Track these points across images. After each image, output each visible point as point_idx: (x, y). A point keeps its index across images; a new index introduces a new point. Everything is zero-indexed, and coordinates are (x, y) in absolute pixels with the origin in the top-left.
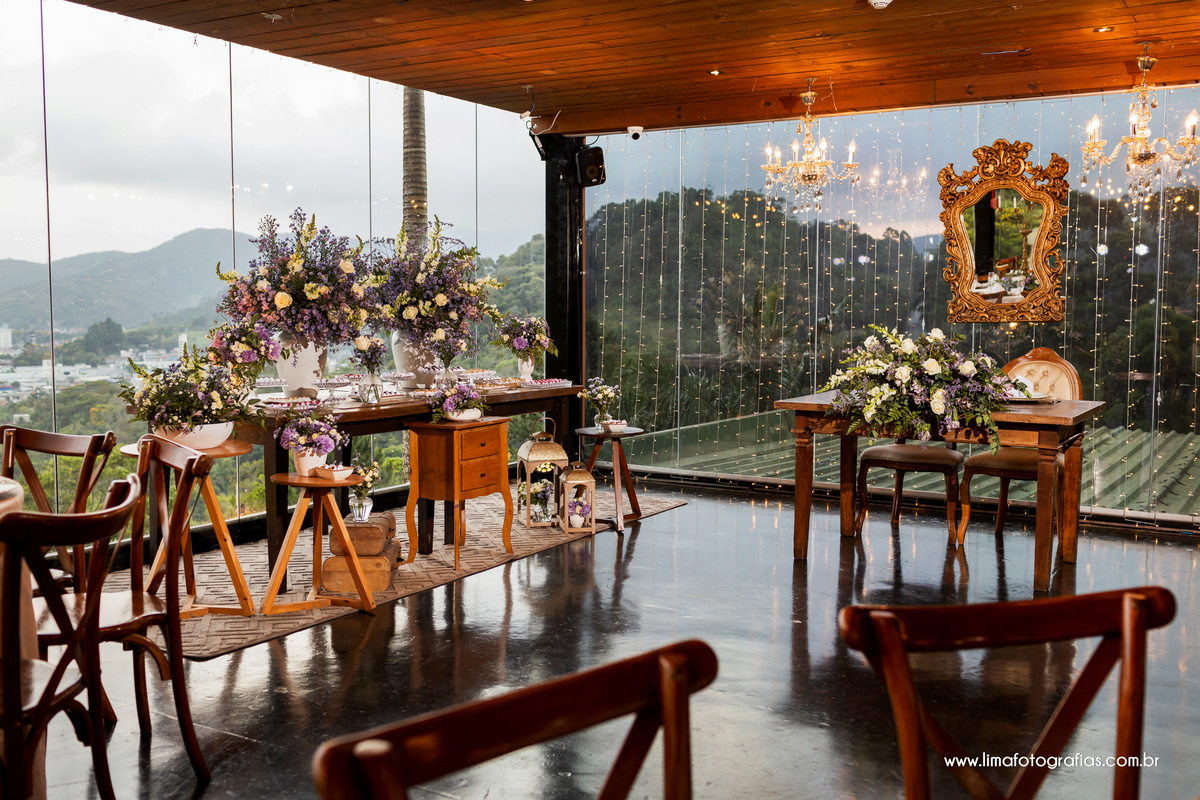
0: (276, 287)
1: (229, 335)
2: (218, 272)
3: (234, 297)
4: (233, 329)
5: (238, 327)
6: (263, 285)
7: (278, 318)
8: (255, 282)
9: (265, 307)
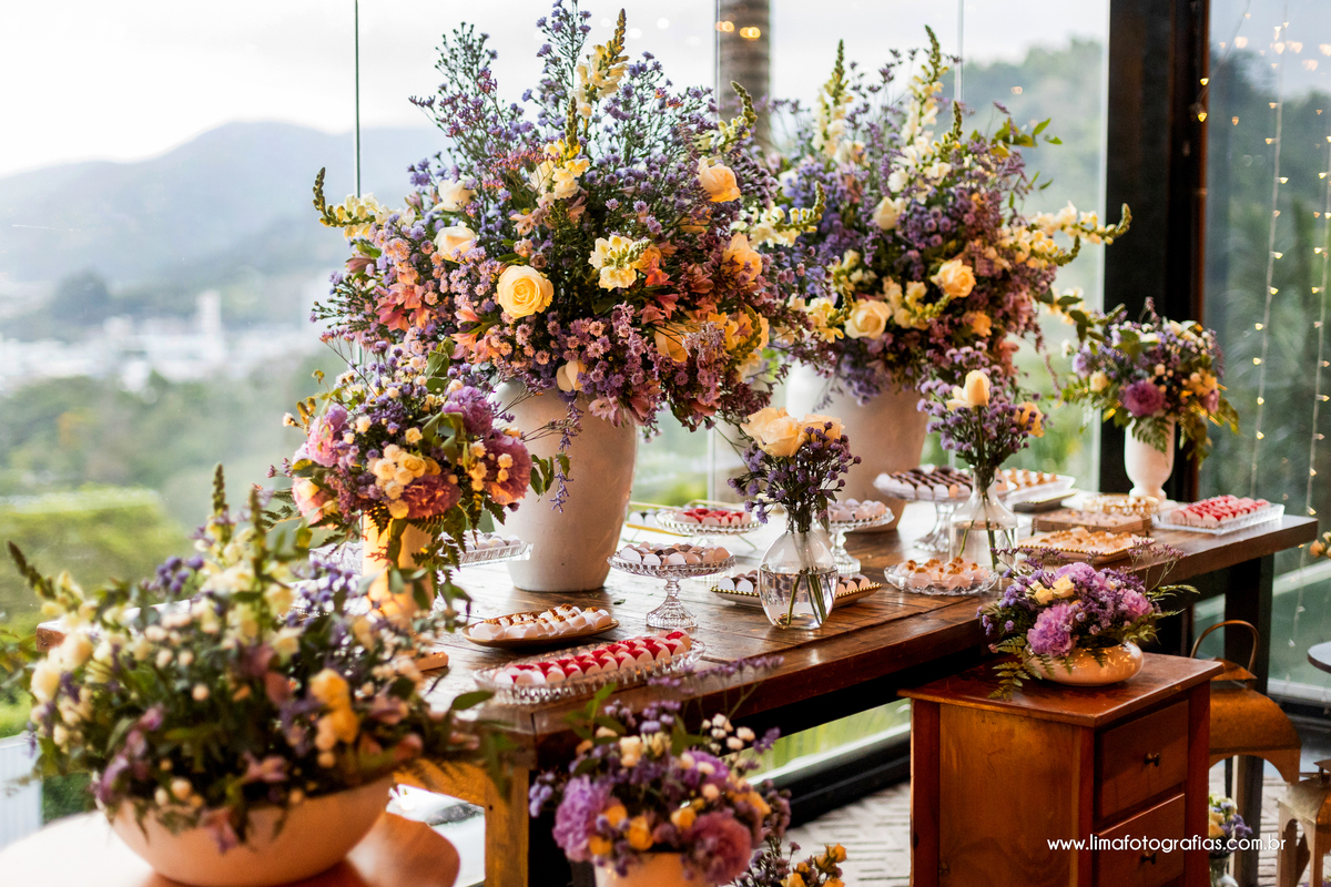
0: (500, 249)
1: (363, 424)
2: (320, 199)
3: (365, 279)
4: (373, 395)
5: (391, 392)
6: (455, 242)
7: (507, 349)
8: (431, 231)
9: (465, 311)
